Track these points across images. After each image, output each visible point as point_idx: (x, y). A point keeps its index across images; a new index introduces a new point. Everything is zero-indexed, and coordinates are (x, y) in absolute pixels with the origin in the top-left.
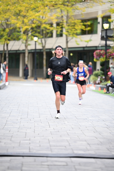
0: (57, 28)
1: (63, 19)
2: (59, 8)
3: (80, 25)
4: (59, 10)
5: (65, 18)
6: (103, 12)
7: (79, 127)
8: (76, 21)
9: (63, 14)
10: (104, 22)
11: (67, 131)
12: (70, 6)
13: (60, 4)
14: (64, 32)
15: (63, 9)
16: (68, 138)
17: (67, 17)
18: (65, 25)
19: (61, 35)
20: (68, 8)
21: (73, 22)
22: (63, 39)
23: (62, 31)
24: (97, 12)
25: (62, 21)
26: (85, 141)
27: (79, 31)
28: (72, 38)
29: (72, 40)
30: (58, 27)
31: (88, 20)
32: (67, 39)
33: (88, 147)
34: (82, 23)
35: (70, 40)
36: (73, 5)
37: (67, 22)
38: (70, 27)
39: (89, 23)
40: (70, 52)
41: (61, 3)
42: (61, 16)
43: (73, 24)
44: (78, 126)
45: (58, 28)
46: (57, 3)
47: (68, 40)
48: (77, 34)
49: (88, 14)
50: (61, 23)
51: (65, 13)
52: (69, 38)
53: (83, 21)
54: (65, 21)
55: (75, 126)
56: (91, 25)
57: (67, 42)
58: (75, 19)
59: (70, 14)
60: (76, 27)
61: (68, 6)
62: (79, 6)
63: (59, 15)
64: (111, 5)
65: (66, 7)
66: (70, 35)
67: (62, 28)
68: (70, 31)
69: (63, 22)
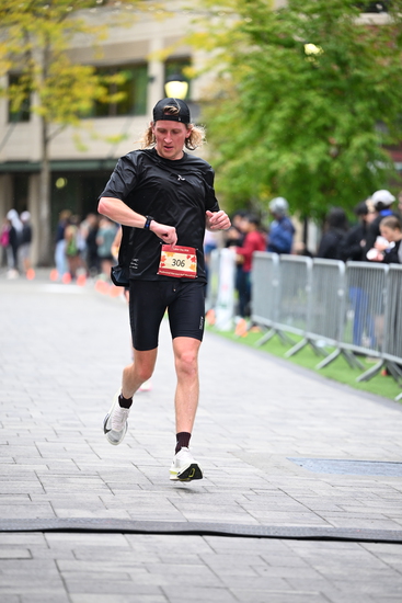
0: (11, 93)
1: (33, 61)
2: (16, 23)
3: (89, 83)
4: (16, 31)
5: (37, 58)
6: (167, 42)
7: (78, 429)
8: (76, 70)
9: (31, 45)
10: (173, 77)
11: (37, 443)
12: (55, 18)
13: (20, 11)
14: (37, 107)
15: (30, 27)
16: (41, 468)
17: (47, 54)
18: (38, 82)
19: (24, 116)
20: (49, 25)
21: (65, 72)
22: (33, 129)
23: (27, 102)
24: (145, 44)
25: (26, 69)
26: (98, 475)
27: (85, 105)
28: (63, 128)
29: (62, 135)
30: (14, 88)
31: (118, 69)
32: (45, 131)
33: (107, 497)
34: (96, 79)
35: (56, 133)
36: (64, 16)
37: (45, 72)
38: (56, 91)
39: (119, 79)
40: (55, 175)
41: (23, 6)
42: (23, 51)
43: (64, 81)
44: (76, 426)
45: (15, 93)
46: (10, 5)
47: (51, 132)
48: (80, 115)
49: (115, 47)
50: (24, 74)
51: (37, 42)
52: (53, 127)
53: (102, 70)
54: (38, 68)
55: (67, 425)
56: (128, 87)
57: (46, 141)
58: (73, 65)
59: (56, 46)
60: (77, 91)
61: (47, 17)
62: (85, 18)
63: (17, 46)
64: (194, 22)
65: (40, 21)
66: (54, 116)
67: (28, 91)
68: (55, 103)
69: (30, 73)
